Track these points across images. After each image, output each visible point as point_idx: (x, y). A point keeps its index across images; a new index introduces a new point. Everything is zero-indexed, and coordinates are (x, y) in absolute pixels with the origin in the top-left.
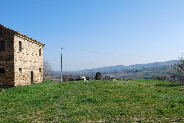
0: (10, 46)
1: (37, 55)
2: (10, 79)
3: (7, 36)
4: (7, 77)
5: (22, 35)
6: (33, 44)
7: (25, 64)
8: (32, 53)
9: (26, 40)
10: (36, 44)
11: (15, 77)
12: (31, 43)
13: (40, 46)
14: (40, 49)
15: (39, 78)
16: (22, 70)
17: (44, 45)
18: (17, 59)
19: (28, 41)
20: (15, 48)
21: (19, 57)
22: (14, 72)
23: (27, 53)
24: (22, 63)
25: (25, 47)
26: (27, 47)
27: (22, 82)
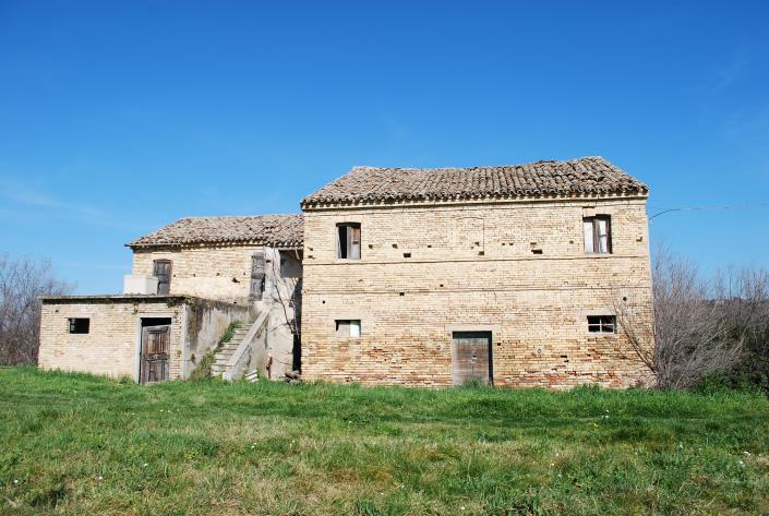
1: (536, 252)
6: (478, 212)
7: (392, 304)
8: (478, 250)
9: (396, 211)
13: (588, 204)
14: (604, 218)
16: (362, 324)
18: (320, 288)
20: (307, 254)
23: (416, 257)
24: (369, 301)
25: (394, 237)
26: (418, 233)
27: (362, 370)
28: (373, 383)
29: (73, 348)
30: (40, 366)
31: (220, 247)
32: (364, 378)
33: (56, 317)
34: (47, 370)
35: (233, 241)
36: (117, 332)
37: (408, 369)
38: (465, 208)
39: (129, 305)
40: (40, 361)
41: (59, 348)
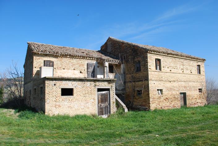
0: (145, 66)
1: (191, 72)
2: (146, 101)
3: (142, 56)
4: (144, 99)
5: (159, 52)
6: (182, 60)
7: (169, 85)
8: (183, 71)
9: (168, 57)
10: (188, 60)
11: (151, 100)
12: (178, 60)
13: (197, 62)
14: (199, 66)
15: (199, 101)
16: (163, 91)
17: (204, 60)
18: (153, 79)
19: (173, 58)
20: (149, 67)
21: (156, 76)
22: (149, 94)
23: (172, 71)
24: (164, 83)
25: (168, 65)
26: (172, 65)
27: (164, 105)
28: (166, 108)
29: (66, 103)
30: (46, 114)
31: (75, 58)
32: (164, 107)
33: (54, 87)
34: (51, 115)
35: (81, 57)
36: (87, 95)
37: (173, 104)
38: (180, 59)
39: (92, 82)
40: (47, 110)
41: (58, 104)
